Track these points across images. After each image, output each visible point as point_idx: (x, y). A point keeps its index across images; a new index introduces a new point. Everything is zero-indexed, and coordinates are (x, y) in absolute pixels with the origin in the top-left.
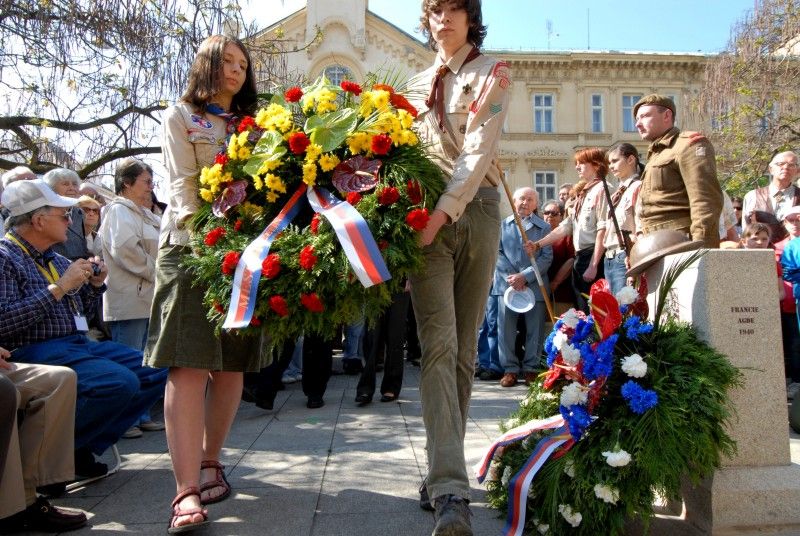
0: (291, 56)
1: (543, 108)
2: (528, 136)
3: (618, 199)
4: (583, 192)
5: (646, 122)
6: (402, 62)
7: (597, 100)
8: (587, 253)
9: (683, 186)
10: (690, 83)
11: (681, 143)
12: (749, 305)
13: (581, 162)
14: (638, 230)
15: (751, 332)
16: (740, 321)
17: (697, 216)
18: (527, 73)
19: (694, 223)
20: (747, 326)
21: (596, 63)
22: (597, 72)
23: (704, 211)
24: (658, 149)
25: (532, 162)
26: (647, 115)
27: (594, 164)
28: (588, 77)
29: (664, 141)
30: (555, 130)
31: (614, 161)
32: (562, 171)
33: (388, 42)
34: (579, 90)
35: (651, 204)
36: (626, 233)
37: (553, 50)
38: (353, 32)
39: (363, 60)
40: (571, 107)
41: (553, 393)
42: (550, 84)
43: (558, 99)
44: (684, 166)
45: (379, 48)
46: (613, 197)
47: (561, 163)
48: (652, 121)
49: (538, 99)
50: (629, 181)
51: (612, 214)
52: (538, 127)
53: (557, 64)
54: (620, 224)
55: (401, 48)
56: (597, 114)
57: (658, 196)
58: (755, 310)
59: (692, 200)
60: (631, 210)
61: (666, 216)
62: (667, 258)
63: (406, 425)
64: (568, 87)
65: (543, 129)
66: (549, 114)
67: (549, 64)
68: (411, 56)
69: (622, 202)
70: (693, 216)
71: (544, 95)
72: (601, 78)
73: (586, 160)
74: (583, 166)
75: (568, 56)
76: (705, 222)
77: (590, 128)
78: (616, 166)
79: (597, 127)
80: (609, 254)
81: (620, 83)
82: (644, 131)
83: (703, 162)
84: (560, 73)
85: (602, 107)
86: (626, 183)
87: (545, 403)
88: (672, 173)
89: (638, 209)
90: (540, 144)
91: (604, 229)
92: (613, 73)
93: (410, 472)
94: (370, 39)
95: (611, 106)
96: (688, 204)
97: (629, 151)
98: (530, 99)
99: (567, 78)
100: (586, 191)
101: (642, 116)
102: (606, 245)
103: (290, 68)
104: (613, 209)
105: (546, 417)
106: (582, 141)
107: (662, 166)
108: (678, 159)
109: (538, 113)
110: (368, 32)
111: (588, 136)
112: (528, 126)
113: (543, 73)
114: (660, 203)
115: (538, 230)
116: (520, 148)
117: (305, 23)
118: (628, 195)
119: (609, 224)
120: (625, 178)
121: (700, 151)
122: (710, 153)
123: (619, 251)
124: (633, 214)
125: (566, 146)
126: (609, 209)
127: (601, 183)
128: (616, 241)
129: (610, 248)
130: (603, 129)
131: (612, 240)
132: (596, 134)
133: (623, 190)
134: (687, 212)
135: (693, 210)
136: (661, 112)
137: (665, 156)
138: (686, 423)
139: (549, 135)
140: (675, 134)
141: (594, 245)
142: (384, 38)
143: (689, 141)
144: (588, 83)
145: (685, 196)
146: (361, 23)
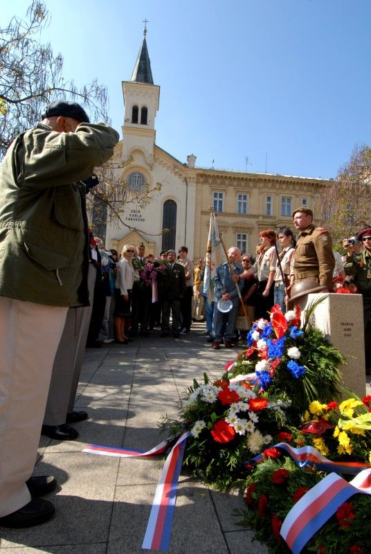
0: (116, 170)
1: (243, 201)
2: (234, 215)
3: (282, 257)
4: (263, 251)
5: (299, 220)
6: (171, 172)
7: (269, 199)
8: (264, 282)
9: (316, 255)
10: (315, 193)
11: (316, 233)
12: (348, 322)
13: (263, 236)
14: (291, 273)
15: (349, 335)
16: (345, 330)
17: (323, 271)
18: (235, 183)
19: (321, 274)
20: (348, 332)
21: (269, 180)
22: (270, 185)
23: (326, 268)
24: (304, 235)
25: (236, 228)
26: (300, 218)
27: (269, 238)
28: (265, 187)
29: (307, 231)
30: (248, 212)
31: (282, 238)
32: (250, 234)
33: (165, 162)
34: (261, 193)
35: (299, 262)
36: (286, 275)
37: (249, 172)
38: (147, 155)
39: (151, 170)
40: (256, 202)
41: (250, 361)
42: (247, 189)
43: (250, 197)
44: (317, 245)
45: (160, 164)
46: (280, 255)
47: (250, 229)
48: (301, 221)
49: (240, 196)
50: (288, 248)
51: (279, 264)
52: (239, 211)
53: (250, 179)
54: (283, 270)
55: (172, 165)
56: (269, 206)
57: (303, 259)
58: (352, 324)
59: (320, 263)
60: (288, 264)
61: (307, 269)
62: (309, 295)
63: (171, 371)
64: (255, 191)
65: (242, 212)
66: (245, 204)
67: (246, 179)
68: (176, 170)
69: (284, 260)
70: (320, 270)
71: (243, 194)
72: (272, 188)
73: (265, 235)
74: (263, 238)
75: (256, 175)
76: (327, 274)
77: (265, 213)
78: (282, 240)
79: (269, 213)
80: (277, 285)
81: (280, 191)
82: (297, 225)
83: (326, 244)
84: (251, 184)
85: (272, 203)
86: (287, 249)
87: (246, 366)
88: (310, 248)
89: (292, 263)
90: (240, 219)
91: (274, 271)
92: (277, 186)
93: (172, 400)
94: (155, 160)
95: (276, 202)
96: (318, 263)
97: (289, 233)
98: (236, 196)
99: (255, 187)
100: (265, 251)
101: (297, 218)
102: (276, 280)
103: (115, 175)
104: (280, 262)
105: (246, 373)
106: (261, 219)
107: (305, 244)
108: (314, 241)
109: (240, 203)
110: (154, 156)
111: (264, 217)
112: (234, 210)
113: (243, 184)
114: (304, 263)
115: (239, 271)
116: (230, 220)
117: (121, 149)
118: (287, 255)
119: (277, 270)
120: (286, 247)
121: (325, 238)
122: (329, 240)
123: (282, 283)
124: (290, 265)
125: (253, 221)
126: (278, 261)
127: (274, 247)
128: (281, 278)
129: (277, 281)
130: (272, 214)
131: (278, 278)
132: (268, 216)
133: (285, 252)
134: (317, 268)
135: (320, 267)
136: (307, 216)
137: (307, 239)
138: (318, 383)
139: (245, 215)
140: (313, 228)
141: (268, 279)
142: (162, 159)
143: (320, 232)
144: (264, 190)
145: (316, 260)
146: (151, 151)
